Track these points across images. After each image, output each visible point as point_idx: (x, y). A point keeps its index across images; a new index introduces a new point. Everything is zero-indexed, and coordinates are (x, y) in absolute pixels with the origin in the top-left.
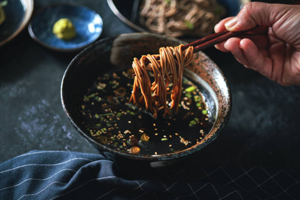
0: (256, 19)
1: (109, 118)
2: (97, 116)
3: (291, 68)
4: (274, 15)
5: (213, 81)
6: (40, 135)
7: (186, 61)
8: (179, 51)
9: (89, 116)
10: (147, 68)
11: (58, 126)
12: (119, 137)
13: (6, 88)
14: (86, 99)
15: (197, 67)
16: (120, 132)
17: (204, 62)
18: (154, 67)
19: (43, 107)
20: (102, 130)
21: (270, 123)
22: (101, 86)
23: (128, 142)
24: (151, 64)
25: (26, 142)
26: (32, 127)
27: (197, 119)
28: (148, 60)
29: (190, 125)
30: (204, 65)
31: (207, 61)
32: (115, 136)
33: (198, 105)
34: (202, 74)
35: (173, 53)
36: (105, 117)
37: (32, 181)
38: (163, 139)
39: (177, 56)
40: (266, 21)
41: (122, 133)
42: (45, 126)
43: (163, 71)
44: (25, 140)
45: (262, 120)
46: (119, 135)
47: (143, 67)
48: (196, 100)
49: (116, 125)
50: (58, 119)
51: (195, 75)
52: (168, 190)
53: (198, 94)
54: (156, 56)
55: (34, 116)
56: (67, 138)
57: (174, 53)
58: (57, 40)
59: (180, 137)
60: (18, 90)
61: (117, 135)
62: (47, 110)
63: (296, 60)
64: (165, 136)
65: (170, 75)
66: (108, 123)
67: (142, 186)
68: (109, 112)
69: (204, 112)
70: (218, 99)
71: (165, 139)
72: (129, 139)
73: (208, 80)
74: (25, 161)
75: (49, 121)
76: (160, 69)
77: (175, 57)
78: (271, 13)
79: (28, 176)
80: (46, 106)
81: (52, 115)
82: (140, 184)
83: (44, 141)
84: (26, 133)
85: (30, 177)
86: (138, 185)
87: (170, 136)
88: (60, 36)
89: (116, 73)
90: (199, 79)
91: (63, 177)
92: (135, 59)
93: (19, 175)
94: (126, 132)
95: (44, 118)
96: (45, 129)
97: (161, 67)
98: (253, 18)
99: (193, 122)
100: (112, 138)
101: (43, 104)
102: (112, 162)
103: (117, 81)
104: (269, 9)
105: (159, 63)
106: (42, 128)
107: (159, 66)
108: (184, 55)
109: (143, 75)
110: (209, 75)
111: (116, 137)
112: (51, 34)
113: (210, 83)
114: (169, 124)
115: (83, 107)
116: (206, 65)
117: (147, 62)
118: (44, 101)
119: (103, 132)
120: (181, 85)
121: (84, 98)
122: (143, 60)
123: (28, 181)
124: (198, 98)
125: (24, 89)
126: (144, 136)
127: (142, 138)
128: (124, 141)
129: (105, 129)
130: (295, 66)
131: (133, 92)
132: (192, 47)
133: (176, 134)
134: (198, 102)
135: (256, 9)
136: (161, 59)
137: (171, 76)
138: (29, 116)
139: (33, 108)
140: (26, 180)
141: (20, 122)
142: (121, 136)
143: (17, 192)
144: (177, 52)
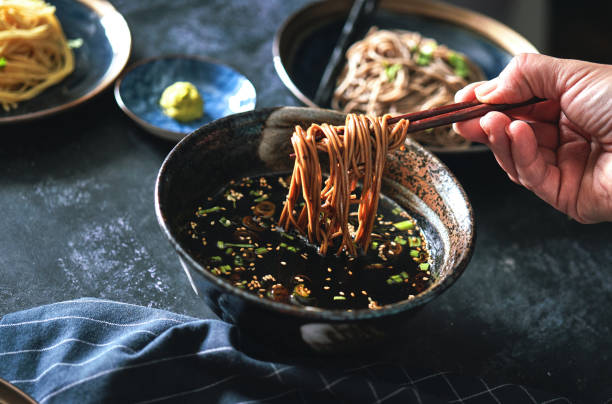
0: (531, 84)
1: (243, 252)
2: (221, 245)
3: (592, 186)
4: (564, 77)
5: (448, 209)
6: (103, 277)
7: (391, 144)
8: (382, 124)
9: (202, 241)
10: (319, 147)
11: (141, 266)
12: (252, 285)
13: (54, 190)
14: (201, 212)
15: (422, 183)
16: (255, 277)
17: (434, 174)
18: (332, 146)
19: (118, 230)
20: (222, 268)
21: (560, 322)
22: (233, 196)
23: (269, 294)
24: (325, 140)
25: (76, 285)
26: (92, 262)
27: (405, 275)
28: (322, 133)
29: (389, 281)
30: (434, 180)
31: (442, 173)
32: (245, 282)
33: (414, 253)
34: (428, 196)
35: (369, 125)
36: (237, 250)
37: (77, 343)
38: (336, 298)
39: (376, 132)
40: (550, 88)
41: (259, 279)
42: (117, 263)
43: (346, 153)
44: (75, 280)
45: (544, 314)
46: (252, 282)
47: (311, 141)
48: (411, 245)
49: (252, 264)
50: (143, 256)
51: (416, 199)
52: (328, 387)
53: (417, 234)
54: (339, 128)
55: (99, 244)
56: (155, 290)
57: (371, 126)
58: (165, 120)
59: (370, 299)
60: (77, 195)
61: (249, 282)
62: (125, 237)
63: (601, 169)
64: (341, 293)
65: (358, 165)
66: (238, 260)
67: (280, 373)
68: (246, 242)
69: (423, 267)
70: (450, 241)
71: (341, 298)
72: (272, 289)
73: (438, 208)
74: (68, 310)
75: (124, 256)
76: (342, 150)
77: (372, 133)
78: (560, 73)
79: (70, 333)
80: (123, 230)
81: (132, 246)
82: (277, 369)
83: (109, 287)
84: (78, 269)
85: (74, 336)
86: (272, 370)
87: (352, 294)
88: (171, 112)
89: (266, 178)
90: (422, 207)
91: (135, 342)
92: (297, 128)
93: (54, 331)
94: (267, 277)
95: (116, 249)
96: (116, 268)
97: (343, 148)
98: (525, 80)
99: (396, 278)
100: (238, 284)
101: (119, 225)
102: (231, 325)
103: (266, 191)
104: (557, 66)
105: (342, 140)
106: (109, 266)
107: (341, 145)
108: (390, 133)
109: (308, 156)
110: (440, 198)
111: (246, 285)
112: (156, 108)
113: (441, 214)
114: (350, 273)
115: (194, 225)
116: (437, 179)
117: (320, 135)
118: (121, 222)
119: (224, 271)
120: (378, 189)
121: (197, 210)
122: (313, 131)
123: (69, 343)
124: (416, 241)
125: (87, 195)
126: (301, 288)
127: (296, 290)
128: (262, 293)
129: (228, 267)
130: (599, 181)
131: (288, 196)
132: (407, 121)
133: (364, 292)
134: (415, 248)
135: (533, 65)
136: (346, 133)
137: (360, 168)
138: (88, 242)
139: (99, 228)
140: (65, 341)
141: (71, 250)
142: (255, 283)
143: (45, 360)
144: (378, 124)
